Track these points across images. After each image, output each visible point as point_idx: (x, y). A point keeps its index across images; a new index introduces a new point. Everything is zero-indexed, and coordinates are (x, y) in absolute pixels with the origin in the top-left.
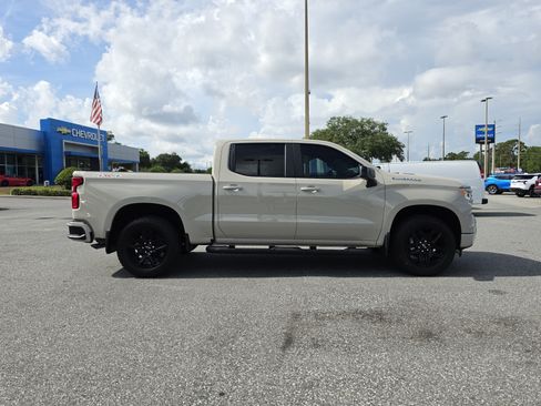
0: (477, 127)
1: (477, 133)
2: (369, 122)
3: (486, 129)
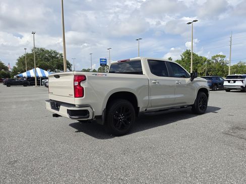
0: (101, 59)
1: (101, 62)
2: (54, 52)
3: (103, 60)
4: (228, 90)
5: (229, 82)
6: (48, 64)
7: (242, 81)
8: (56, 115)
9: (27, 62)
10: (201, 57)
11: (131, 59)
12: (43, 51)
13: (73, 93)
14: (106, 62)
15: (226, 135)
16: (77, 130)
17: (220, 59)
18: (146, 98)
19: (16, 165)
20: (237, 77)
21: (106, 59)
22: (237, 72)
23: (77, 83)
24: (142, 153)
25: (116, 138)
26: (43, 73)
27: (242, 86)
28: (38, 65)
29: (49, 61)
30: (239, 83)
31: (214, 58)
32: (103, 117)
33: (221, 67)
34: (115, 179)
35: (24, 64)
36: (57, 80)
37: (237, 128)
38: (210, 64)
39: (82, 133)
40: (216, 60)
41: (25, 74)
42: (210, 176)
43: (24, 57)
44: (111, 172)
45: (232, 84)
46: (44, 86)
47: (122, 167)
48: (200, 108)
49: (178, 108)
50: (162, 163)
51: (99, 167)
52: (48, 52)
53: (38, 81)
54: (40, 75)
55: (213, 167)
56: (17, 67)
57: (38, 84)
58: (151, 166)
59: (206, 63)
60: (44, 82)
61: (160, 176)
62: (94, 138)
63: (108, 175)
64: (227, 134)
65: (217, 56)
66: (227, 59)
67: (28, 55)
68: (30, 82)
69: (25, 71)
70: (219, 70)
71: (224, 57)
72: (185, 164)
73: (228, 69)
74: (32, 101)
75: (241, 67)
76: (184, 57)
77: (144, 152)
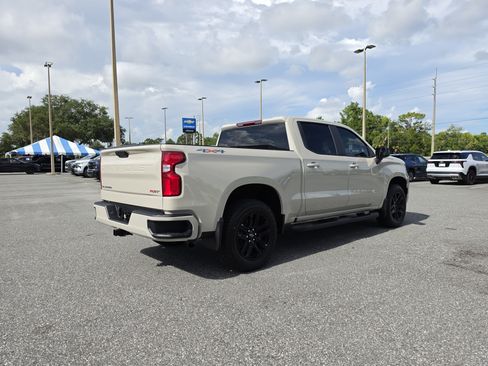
0: (184, 119)
1: (184, 124)
2: (89, 104)
3: (190, 122)
4: (435, 180)
5: (437, 164)
6: (75, 127)
7: (462, 163)
8: (120, 233)
9: (32, 123)
10: (379, 117)
11: (263, 120)
12: (66, 101)
13: (159, 187)
14: (194, 124)
15: (451, 267)
16: (160, 262)
17: (414, 121)
18: (297, 197)
19: (50, 334)
20: (451, 156)
21: (194, 120)
22: (446, 146)
23: (167, 168)
24: (300, 304)
25: (242, 276)
26: (66, 146)
27: (461, 174)
28: (56, 131)
29: (77, 122)
30: (455, 168)
31: (402, 119)
32: (218, 235)
33: (416, 136)
34: (259, 357)
35: (26, 129)
36: (124, 161)
37: (468, 253)
38: (396, 130)
39: (171, 269)
40: (406, 122)
41: (29, 150)
42: (441, 346)
43: (27, 114)
44: (248, 343)
45: (442, 168)
46: (69, 174)
47: (267, 333)
48: (393, 215)
49: (353, 217)
50: (344, 324)
51: (222, 333)
52: (76, 104)
53: (57, 164)
54: (61, 150)
55: (441, 328)
56: (10, 133)
57: (58, 170)
58: (323, 330)
59: (388, 128)
60: (69, 165)
61: (346, 349)
62: (197, 278)
63: (245, 350)
64: (451, 264)
65: (409, 115)
66: (427, 121)
67: (34, 110)
68: (40, 164)
69: (29, 143)
70: (412, 143)
71: (422, 116)
72: (388, 324)
73: (430, 140)
74: (50, 204)
75: (454, 136)
76: (346, 117)
77: (304, 302)
